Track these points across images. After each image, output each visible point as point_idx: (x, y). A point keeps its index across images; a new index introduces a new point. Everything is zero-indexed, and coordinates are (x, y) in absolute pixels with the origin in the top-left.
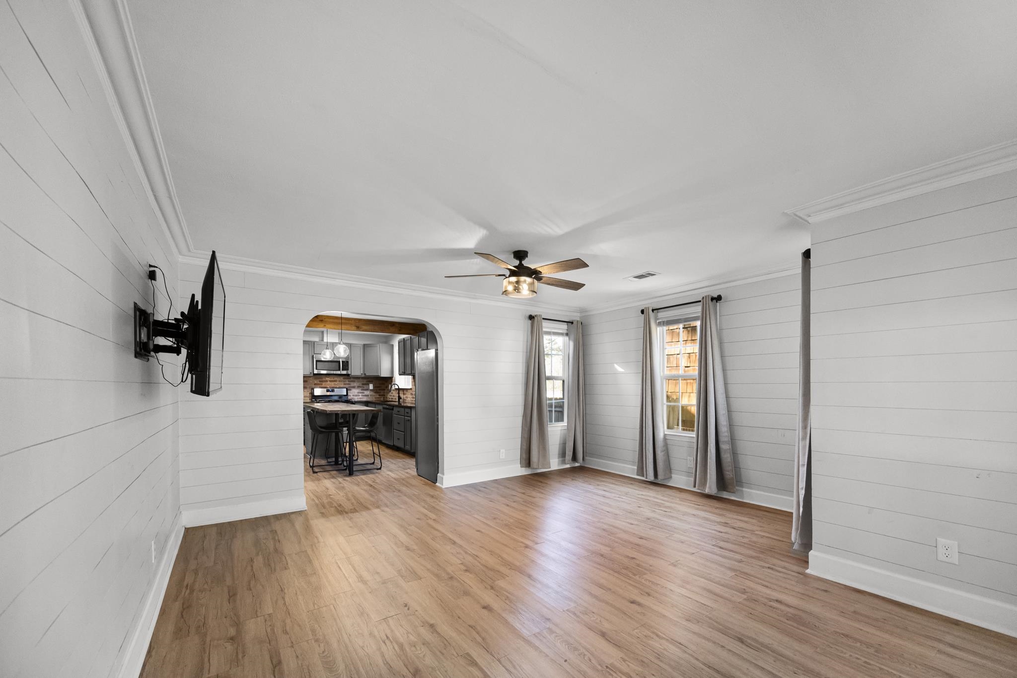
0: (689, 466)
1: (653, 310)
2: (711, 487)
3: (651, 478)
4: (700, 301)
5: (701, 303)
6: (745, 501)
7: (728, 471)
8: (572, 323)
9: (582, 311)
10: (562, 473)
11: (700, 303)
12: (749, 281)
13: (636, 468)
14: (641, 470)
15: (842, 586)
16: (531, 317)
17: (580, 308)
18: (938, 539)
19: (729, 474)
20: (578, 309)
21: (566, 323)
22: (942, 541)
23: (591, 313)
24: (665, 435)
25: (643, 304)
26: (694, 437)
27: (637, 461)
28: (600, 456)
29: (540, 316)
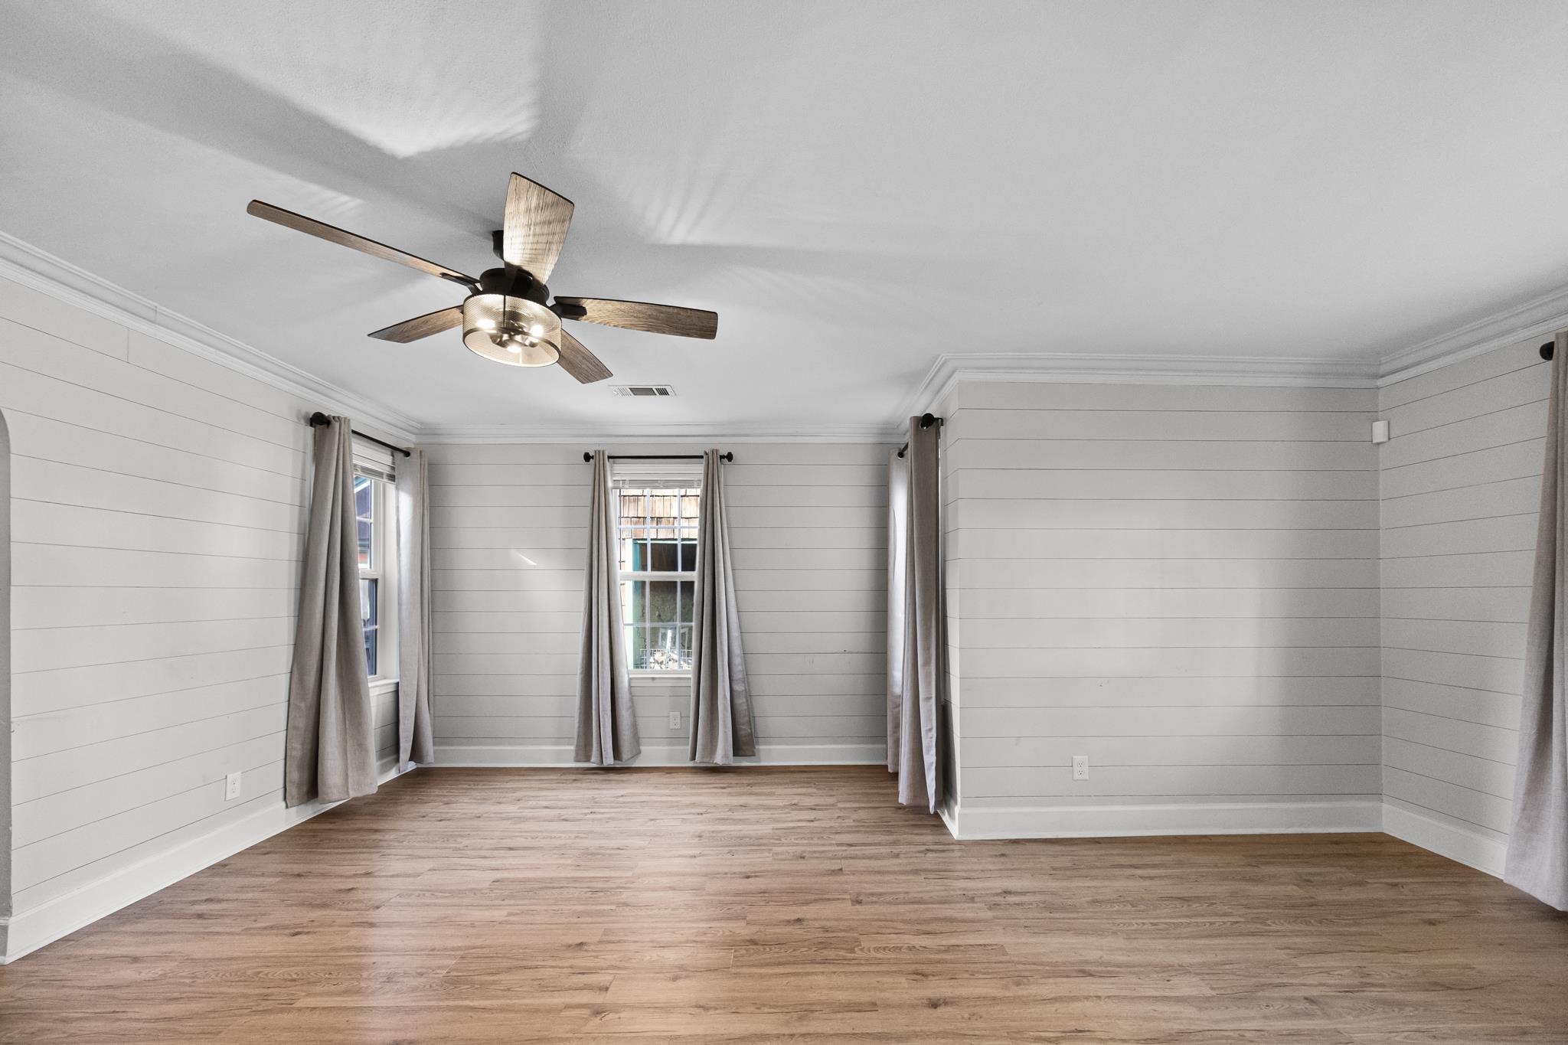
0: (671, 727)
1: (609, 457)
2: (722, 755)
3: (609, 760)
4: (702, 457)
5: (704, 461)
6: (762, 764)
7: (743, 725)
8: (407, 454)
9: (426, 430)
10: (391, 794)
11: (701, 460)
12: (798, 440)
13: (572, 748)
14: (584, 749)
15: (999, 842)
16: (319, 421)
17: (422, 424)
18: (1074, 757)
19: (744, 730)
20: (419, 426)
21: (388, 451)
22: (1077, 758)
23: (456, 441)
24: (630, 680)
25: (591, 446)
26: (690, 679)
27: (575, 735)
28: (470, 740)
29: (347, 421)
